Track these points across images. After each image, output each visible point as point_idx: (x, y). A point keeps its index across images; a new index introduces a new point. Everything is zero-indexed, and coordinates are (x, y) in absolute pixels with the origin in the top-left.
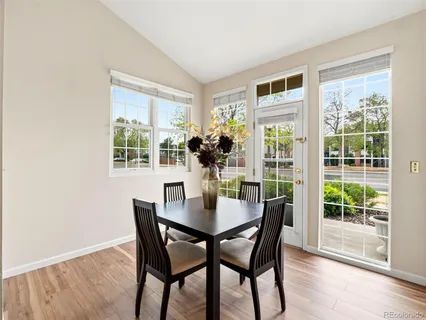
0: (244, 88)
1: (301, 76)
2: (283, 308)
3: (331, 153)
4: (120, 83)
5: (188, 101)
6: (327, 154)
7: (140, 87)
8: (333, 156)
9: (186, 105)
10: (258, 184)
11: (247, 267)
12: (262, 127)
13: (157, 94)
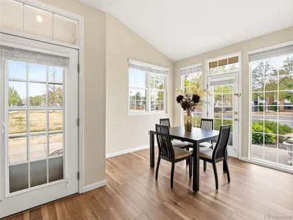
0: (201, 64)
1: (237, 57)
2: (229, 181)
3: (259, 101)
4: (133, 66)
5: (166, 72)
6: (256, 103)
7: (142, 67)
8: (261, 104)
9: (164, 75)
10: (212, 120)
11: (211, 158)
12: (213, 87)
13: (151, 70)
